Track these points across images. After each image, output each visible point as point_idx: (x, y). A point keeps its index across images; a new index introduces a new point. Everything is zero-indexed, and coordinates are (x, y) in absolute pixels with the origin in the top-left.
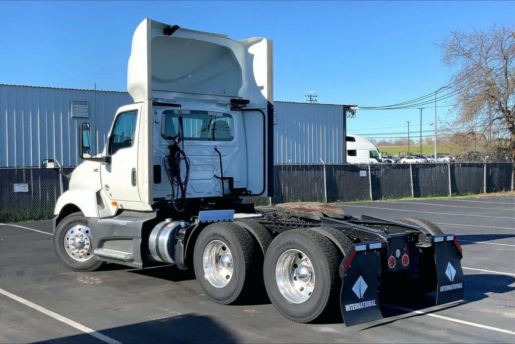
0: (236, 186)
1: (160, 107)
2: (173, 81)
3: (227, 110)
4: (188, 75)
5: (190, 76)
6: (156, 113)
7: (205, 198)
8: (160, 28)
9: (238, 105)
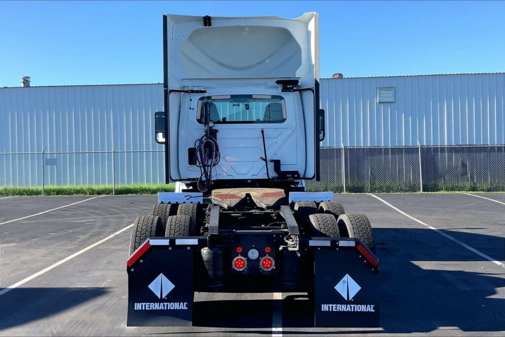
0: (283, 169)
1: (195, 94)
2: (250, 67)
3: (278, 91)
4: (266, 59)
5: (267, 61)
6: (191, 100)
7: (252, 180)
8: (198, 20)
9: (289, 85)
